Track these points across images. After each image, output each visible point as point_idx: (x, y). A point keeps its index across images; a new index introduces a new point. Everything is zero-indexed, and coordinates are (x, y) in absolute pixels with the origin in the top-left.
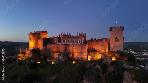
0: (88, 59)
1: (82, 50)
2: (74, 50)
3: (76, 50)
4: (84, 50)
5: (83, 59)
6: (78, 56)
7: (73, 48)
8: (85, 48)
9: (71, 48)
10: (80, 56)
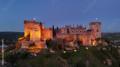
0: (93, 45)
1: (88, 38)
2: (83, 38)
3: (84, 38)
4: (89, 38)
5: (89, 45)
6: (86, 43)
7: (82, 37)
8: (90, 36)
9: (80, 37)
10: (87, 43)
